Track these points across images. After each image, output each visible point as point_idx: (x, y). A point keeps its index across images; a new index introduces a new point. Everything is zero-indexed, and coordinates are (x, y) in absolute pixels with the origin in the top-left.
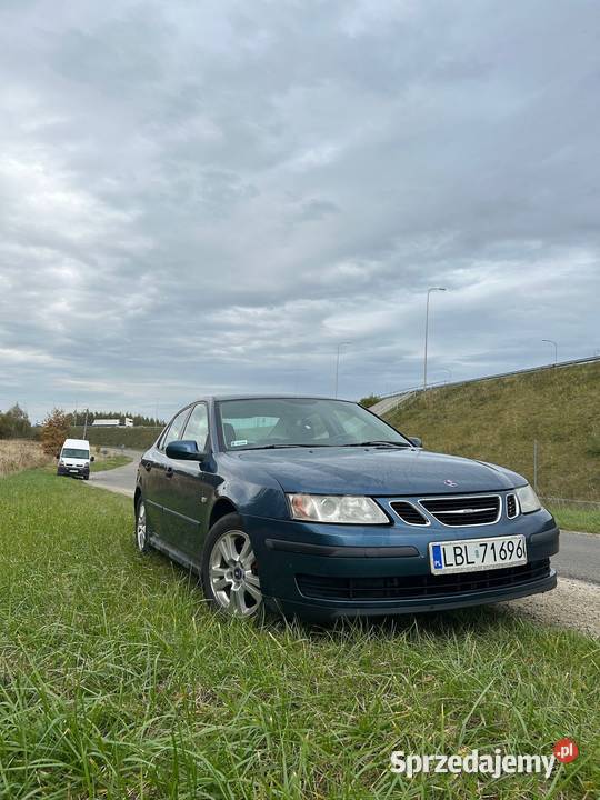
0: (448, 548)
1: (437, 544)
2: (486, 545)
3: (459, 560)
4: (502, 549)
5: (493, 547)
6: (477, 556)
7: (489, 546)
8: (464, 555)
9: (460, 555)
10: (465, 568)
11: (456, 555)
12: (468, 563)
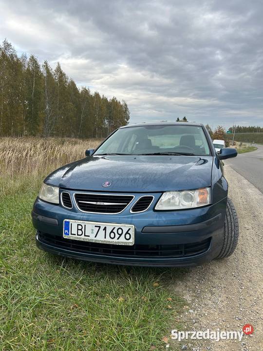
0: (74, 224)
1: (67, 220)
2: (100, 227)
3: (80, 232)
4: (112, 232)
5: (105, 229)
6: (92, 233)
7: (102, 228)
8: (83, 230)
9: (81, 230)
10: (82, 238)
11: (78, 229)
12: (85, 236)
